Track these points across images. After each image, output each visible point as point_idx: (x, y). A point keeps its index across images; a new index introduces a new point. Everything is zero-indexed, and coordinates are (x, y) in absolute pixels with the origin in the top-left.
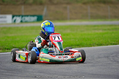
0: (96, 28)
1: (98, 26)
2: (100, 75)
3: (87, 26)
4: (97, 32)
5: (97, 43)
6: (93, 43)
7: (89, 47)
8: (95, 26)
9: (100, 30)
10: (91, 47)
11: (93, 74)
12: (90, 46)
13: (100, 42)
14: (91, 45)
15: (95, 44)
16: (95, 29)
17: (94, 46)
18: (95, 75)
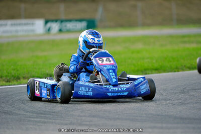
0: (186, 39)
1: (189, 36)
2: (194, 119)
3: (171, 36)
4: (188, 46)
5: (188, 65)
6: (182, 66)
7: (175, 72)
8: (184, 36)
9: (192, 42)
10: (178, 71)
11: (181, 118)
12: (176, 70)
13: (194, 64)
14: (177, 69)
15: (185, 66)
16: (185, 42)
17: (183, 70)
18: (185, 119)
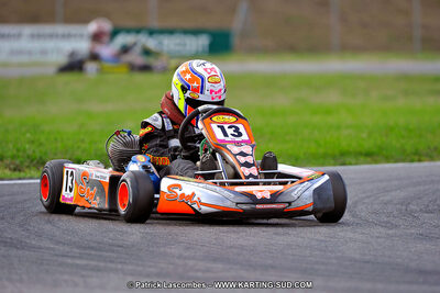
6: (429, 148)
7: (412, 161)
10: (420, 161)
12: (416, 158)
14: (418, 156)
15: (436, 149)
17: (431, 158)
